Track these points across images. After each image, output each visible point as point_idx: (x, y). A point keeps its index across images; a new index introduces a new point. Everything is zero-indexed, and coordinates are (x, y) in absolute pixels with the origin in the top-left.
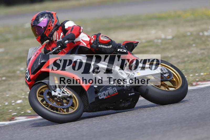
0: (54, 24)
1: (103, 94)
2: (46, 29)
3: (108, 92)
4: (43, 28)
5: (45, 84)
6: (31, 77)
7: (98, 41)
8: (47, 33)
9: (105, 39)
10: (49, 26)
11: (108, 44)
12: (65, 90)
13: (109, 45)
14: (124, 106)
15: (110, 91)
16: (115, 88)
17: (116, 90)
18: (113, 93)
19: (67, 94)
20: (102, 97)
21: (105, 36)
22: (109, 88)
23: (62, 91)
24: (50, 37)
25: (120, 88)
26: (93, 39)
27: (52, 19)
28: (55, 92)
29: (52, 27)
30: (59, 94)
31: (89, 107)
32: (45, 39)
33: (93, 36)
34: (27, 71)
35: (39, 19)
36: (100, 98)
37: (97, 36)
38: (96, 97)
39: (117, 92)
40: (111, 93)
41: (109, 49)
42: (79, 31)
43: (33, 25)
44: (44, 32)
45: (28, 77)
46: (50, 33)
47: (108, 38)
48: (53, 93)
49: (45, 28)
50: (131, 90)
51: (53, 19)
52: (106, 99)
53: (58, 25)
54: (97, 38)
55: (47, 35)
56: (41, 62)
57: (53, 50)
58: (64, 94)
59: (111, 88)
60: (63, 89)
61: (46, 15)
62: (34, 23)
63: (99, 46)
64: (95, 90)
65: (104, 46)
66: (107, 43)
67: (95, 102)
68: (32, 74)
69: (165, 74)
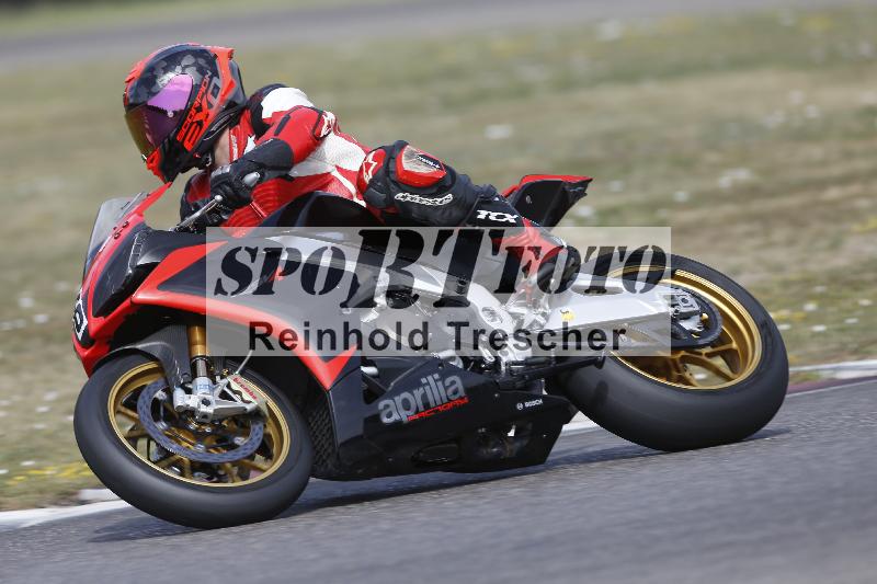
0: (222, 100)
1: (400, 406)
2: (185, 119)
3: (424, 396)
4: (170, 114)
5: (151, 357)
6: (93, 328)
7: (393, 176)
8: (188, 137)
9: (423, 169)
10: (199, 109)
11: (434, 190)
12: (235, 386)
13: (441, 192)
14: (499, 454)
15: (435, 390)
16: (455, 378)
17: (459, 384)
18: (445, 400)
19: (239, 404)
20: (395, 417)
21: (422, 156)
22: (430, 378)
23: (218, 391)
24: (202, 154)
25: (478, 379)
26: (372, 168)
27: (211, 78)
28: (189, 391)
29: (213, 112)
30: (206, 402)
31: (338, 458)
32: (180, 163)
33: (371, 156)
34: (80, 302)
35: (155, 77)
36: (386, 420)
37: (389, 155)
38: (368, 415)
39: (463, 395)
40: (437, 398)
41: (440, 212)
42: (314, 130)
43: (131, 101)
44: (177, 133)
45: (83, 328)
46: (200, 136)
47: (436, 162)
48: (181, 399)
49: (181, 115)
50: (527, 387)
51: (215, 80)
52: (412, 424)
53: (238, 102)
54: (388, 165)
55: (188, 146)
56: (139, 263)
57: (194, 212)
58: (227, 405)
59: (436, 376)
60: (225, 381)
61: (188, 60)
62: (136, 95)
63: (399, 196)
64: (365, 386)
65: (417, 199)
66: (430, 186)
67: (362, 437)
68: (96, 316)
69: (687, 317)
